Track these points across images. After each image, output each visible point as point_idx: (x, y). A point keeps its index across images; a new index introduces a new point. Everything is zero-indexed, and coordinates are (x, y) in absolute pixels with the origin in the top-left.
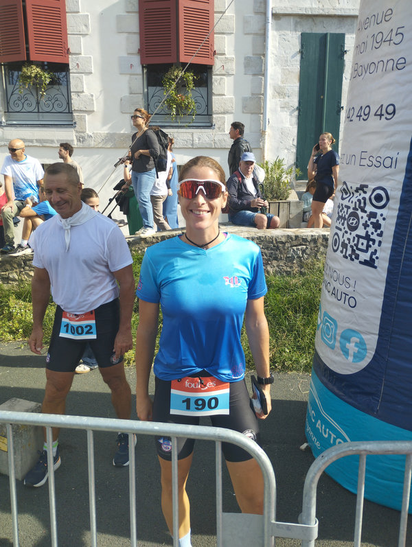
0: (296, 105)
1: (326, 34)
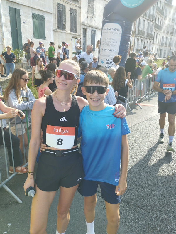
0: (10, 30)
1: (15, 8)
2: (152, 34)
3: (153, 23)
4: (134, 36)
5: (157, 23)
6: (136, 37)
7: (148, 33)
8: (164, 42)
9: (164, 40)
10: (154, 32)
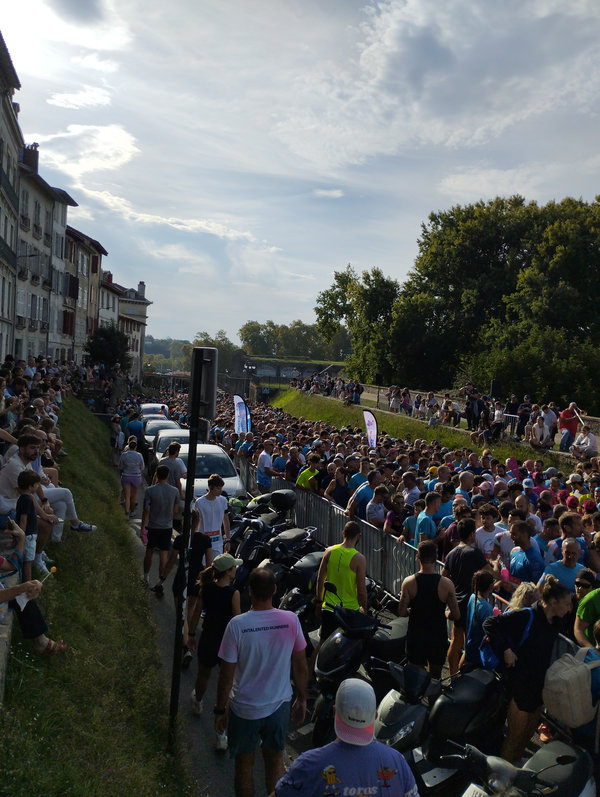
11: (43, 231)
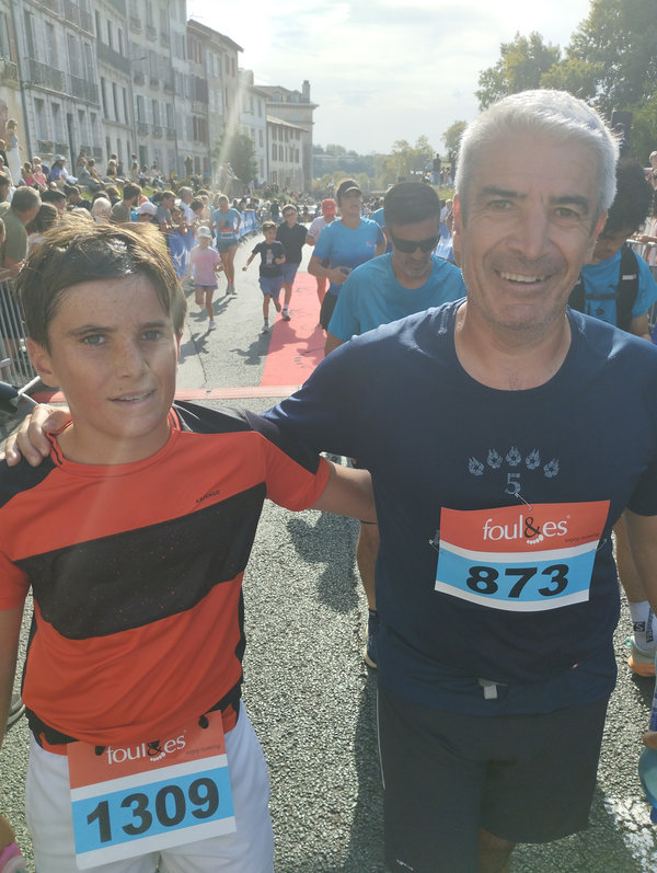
2: (94, 86)
3: (89, 42)
4: (18, 87)
5: (105, 40)
6: (26, 92)
7: (75, 80)
8: (149, 121)
9: (146, 110)
10: (102, 79)
11: (158, 31)
